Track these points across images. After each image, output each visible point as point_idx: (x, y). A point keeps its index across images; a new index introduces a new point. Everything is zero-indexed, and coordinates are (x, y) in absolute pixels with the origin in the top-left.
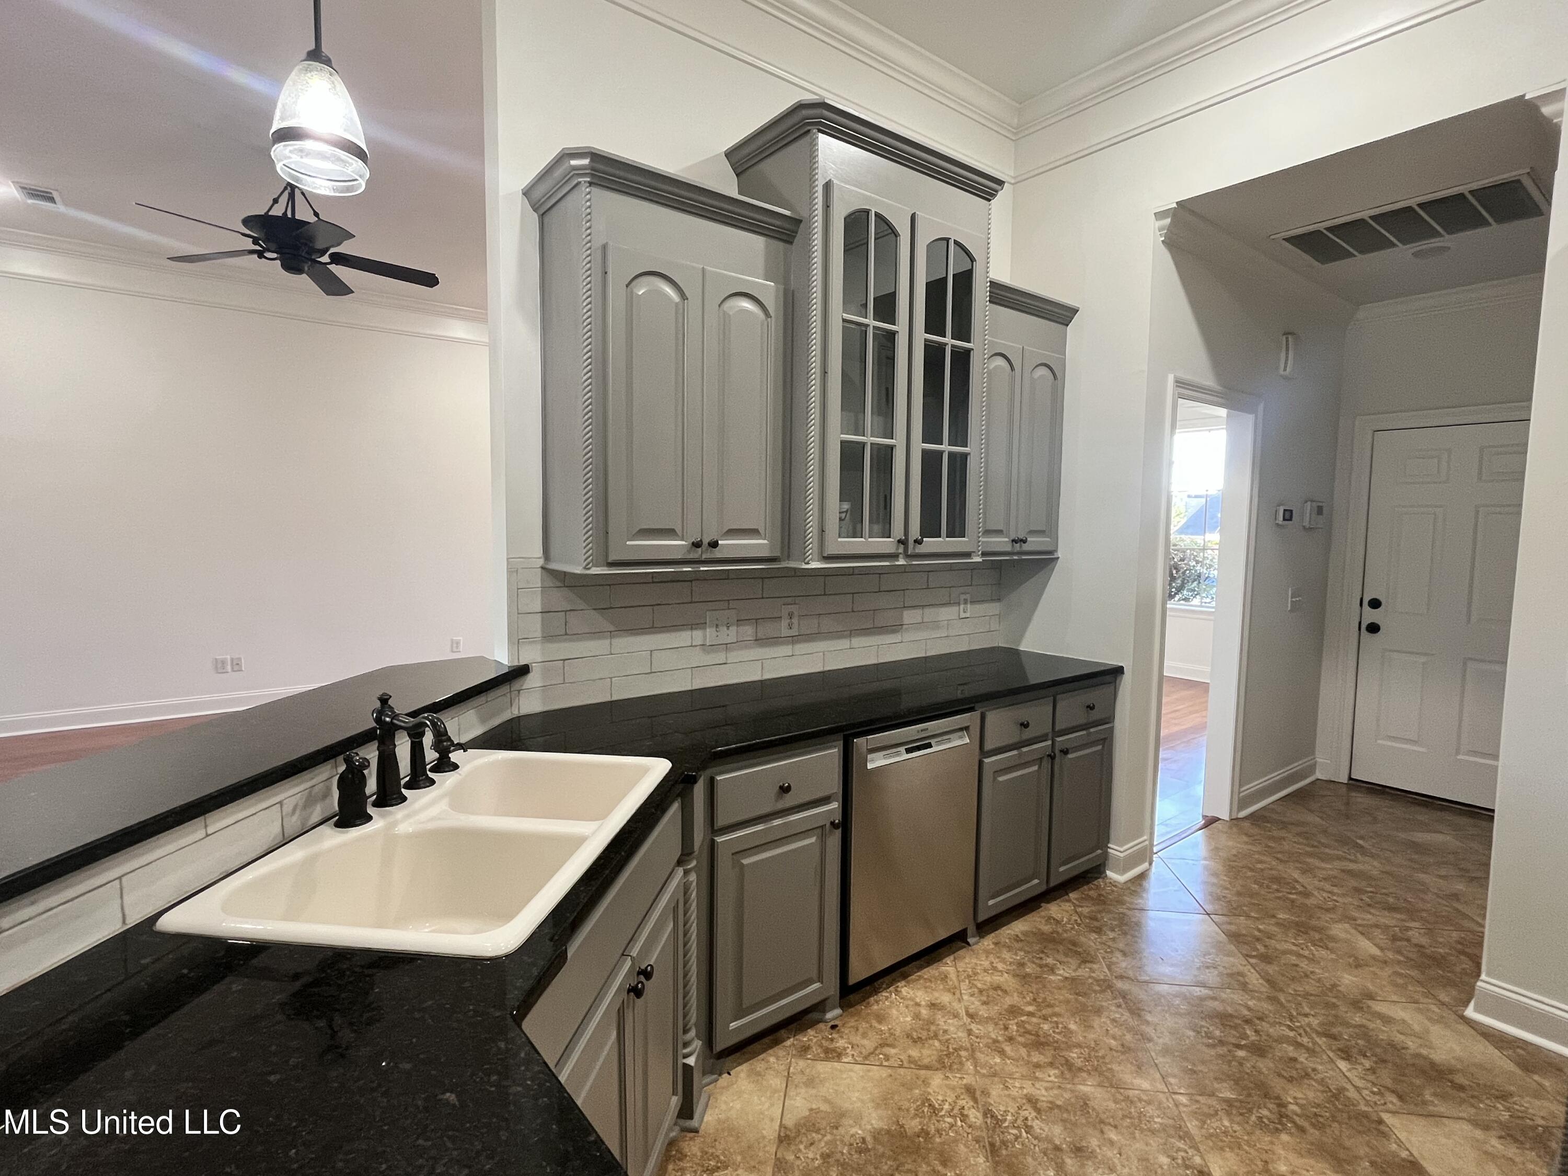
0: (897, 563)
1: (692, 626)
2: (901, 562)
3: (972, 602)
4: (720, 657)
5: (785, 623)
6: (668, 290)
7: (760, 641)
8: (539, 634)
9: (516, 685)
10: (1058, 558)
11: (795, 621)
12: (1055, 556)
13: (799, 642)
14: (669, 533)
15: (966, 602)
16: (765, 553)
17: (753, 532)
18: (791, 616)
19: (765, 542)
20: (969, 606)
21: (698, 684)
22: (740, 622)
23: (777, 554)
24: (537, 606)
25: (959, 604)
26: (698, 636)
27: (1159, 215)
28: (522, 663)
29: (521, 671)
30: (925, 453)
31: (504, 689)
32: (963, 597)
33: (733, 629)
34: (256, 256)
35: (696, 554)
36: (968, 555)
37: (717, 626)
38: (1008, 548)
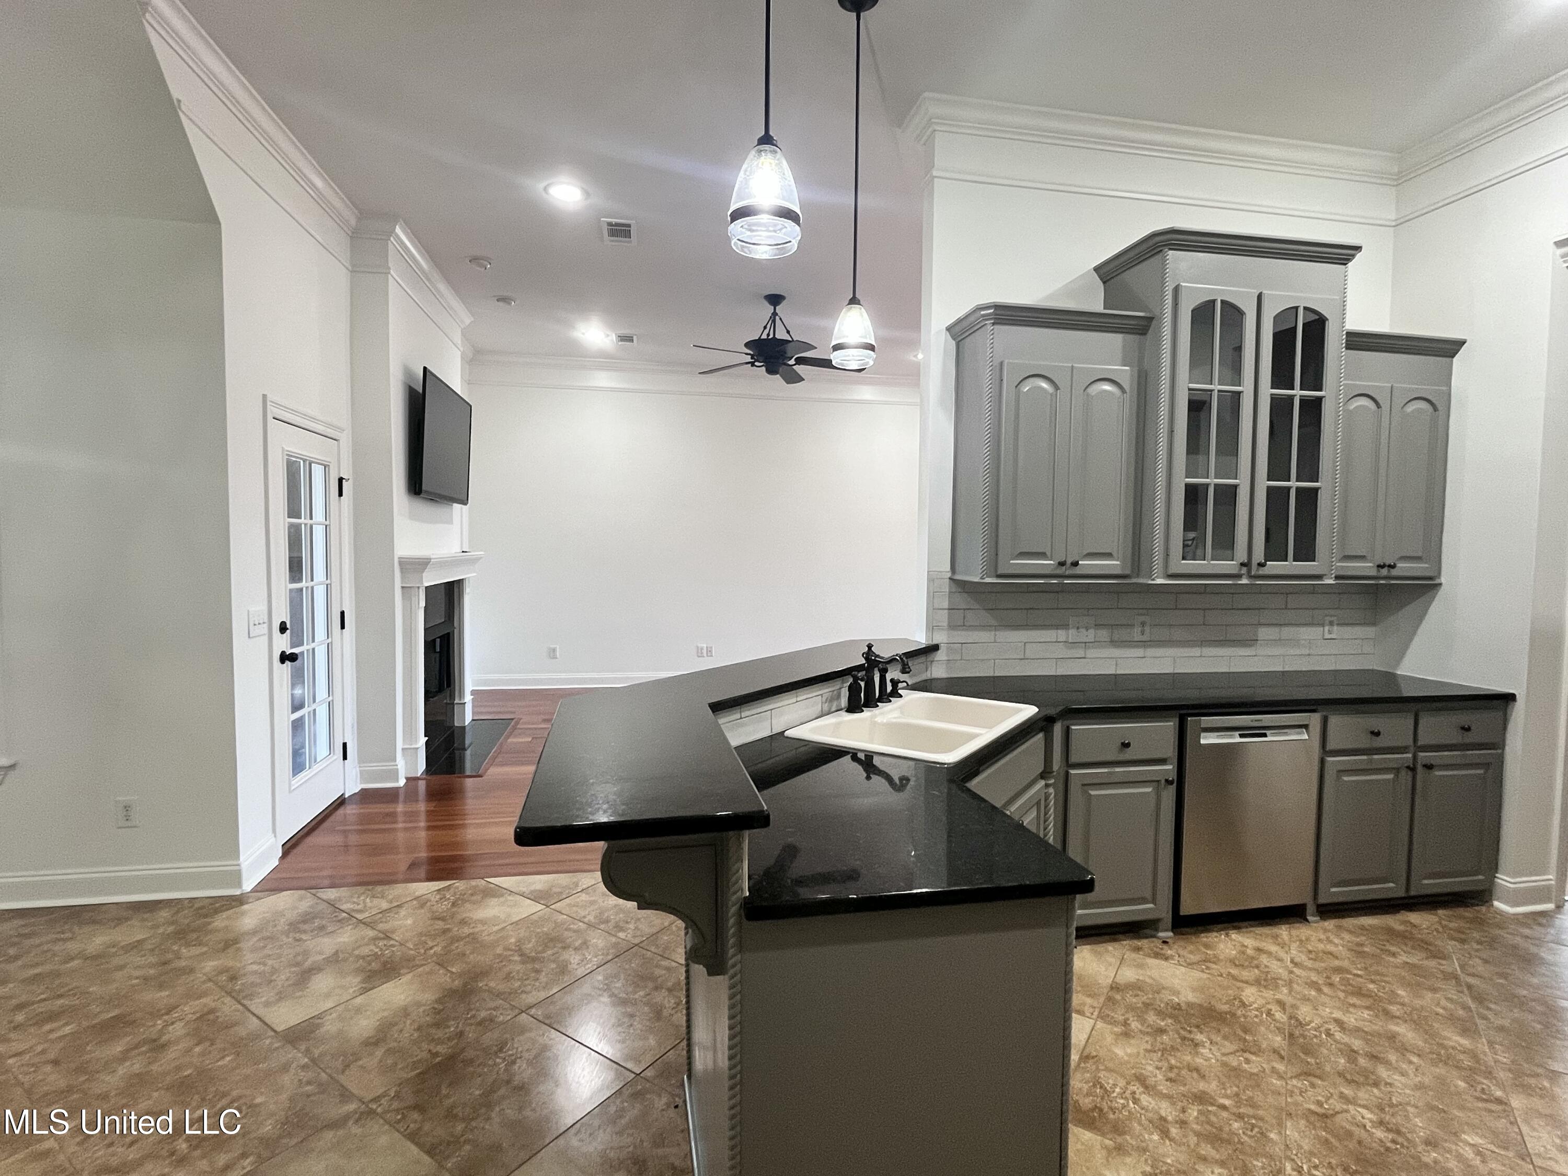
0: (1240, 582)
1: (1057, 627)
2: (1244, 581)
3: (1338, 624)
4: (1080, 653)
5: (1137, 630)
6: (1044, 385)
7: (1114, 643)
8: (945, 624)
9: (931, 657)
10: (1441, 584)
11: (1147, 629)
12: (1436, 582)
13: (1150, 646)
14: (1042, 555)
15: (1331, 624)
16: (1118, 571)
17: (1109, 555)
18: (1143, 624)
19: (1118, 563)
20: (1335, 628)
21: (1061, 671)
22: (1097, 626)
23: (1128, 572)
24: (946, 605)
25: (1323, 625)
26: (1061, 634)
27: (1559, 245)
28: (935, 642)
29: (934, 648)
30: (1269, 489)
31: (922, 659)
32: (1328, 619)
33: (1092, 631)
34: (750, 365)
35: (1061, 571)
36: (1319, 577)
37: (1078, 628)
38: (1373, 573)
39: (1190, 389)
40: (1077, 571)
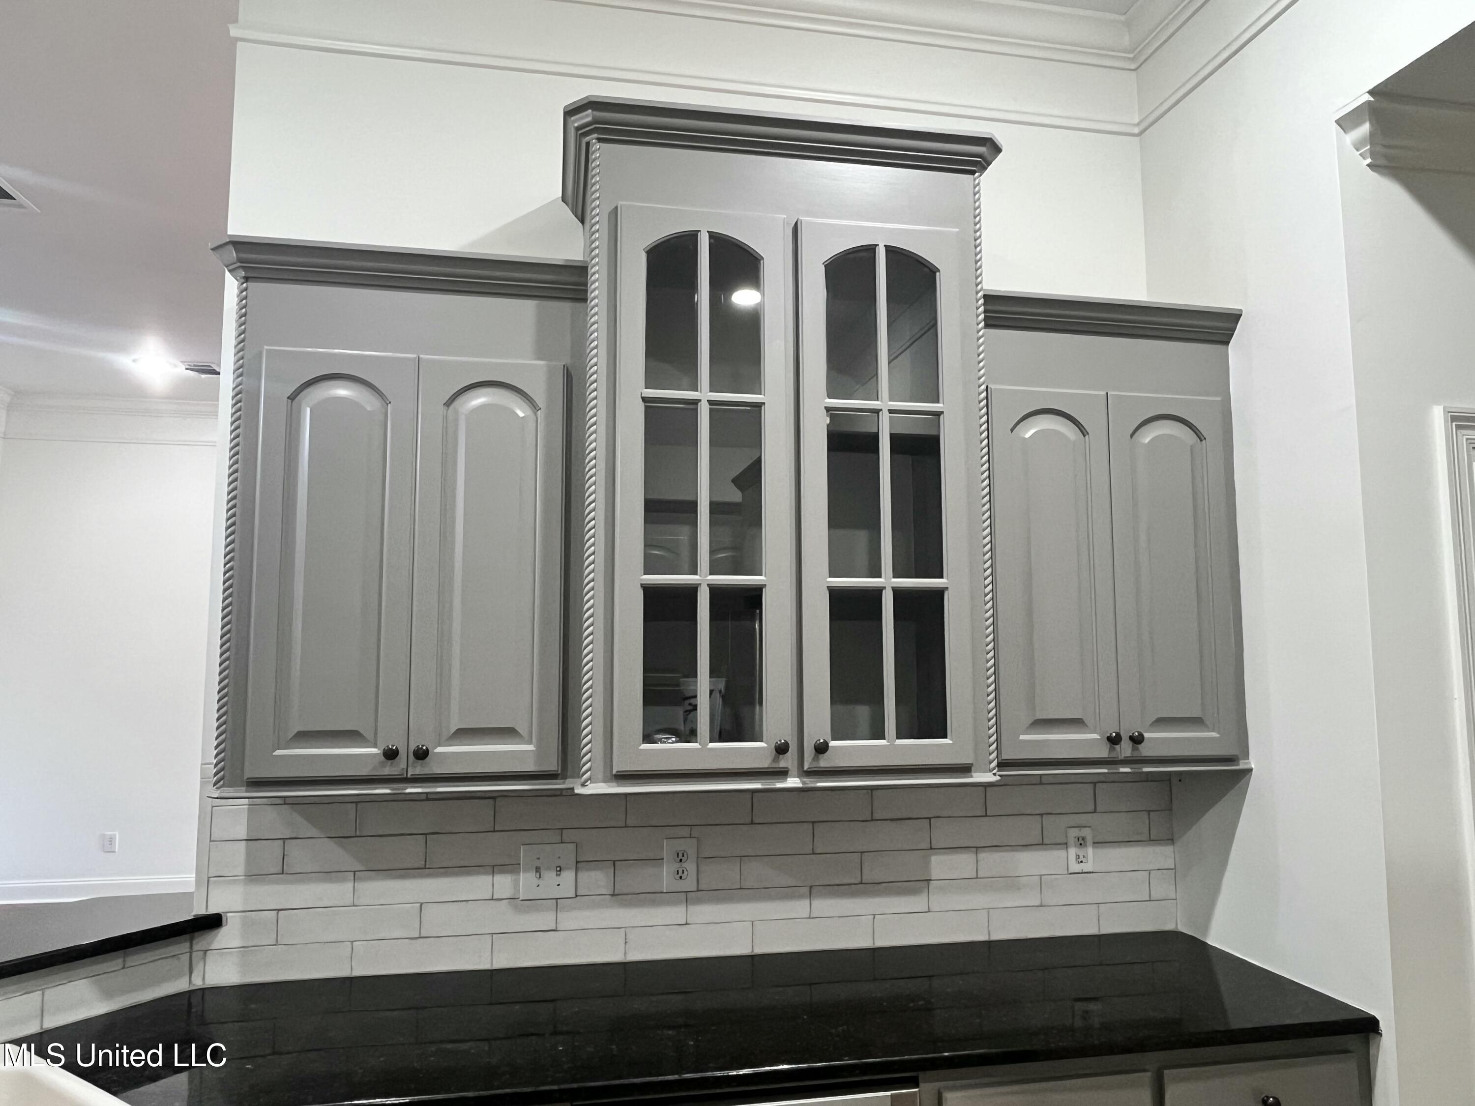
1: (494, 869)
2: (793, 782)
3: (1096, 844)
4: (545, 919)
5: (667, 872)
7: (618, 897)
8: (240, 870)
9: (201, 942)
10: (1250, 770)
11: (690, 866)
12: (1242, 766)
13: (699, 901)
14: (352, 736)
15: (1081, 842)
17: (508, 733)
18: (680, 857)
19: (531, 747)
20: (1090, 851)
21: (502, 961)
22: (579, 865)
23: (552, 765)
24: (242, 831)
25: (1065, 845)
26: (503, 883)
27: (1346, 122)
28: (212, 910)
29: (213, 922)
31: (180, 947)
32: (1073, 833)
33: (568, 876)
36: (966, 769)
37: (538, 870)
38: (1103, 752)
39: (644, 399)
40: (434, 767)
